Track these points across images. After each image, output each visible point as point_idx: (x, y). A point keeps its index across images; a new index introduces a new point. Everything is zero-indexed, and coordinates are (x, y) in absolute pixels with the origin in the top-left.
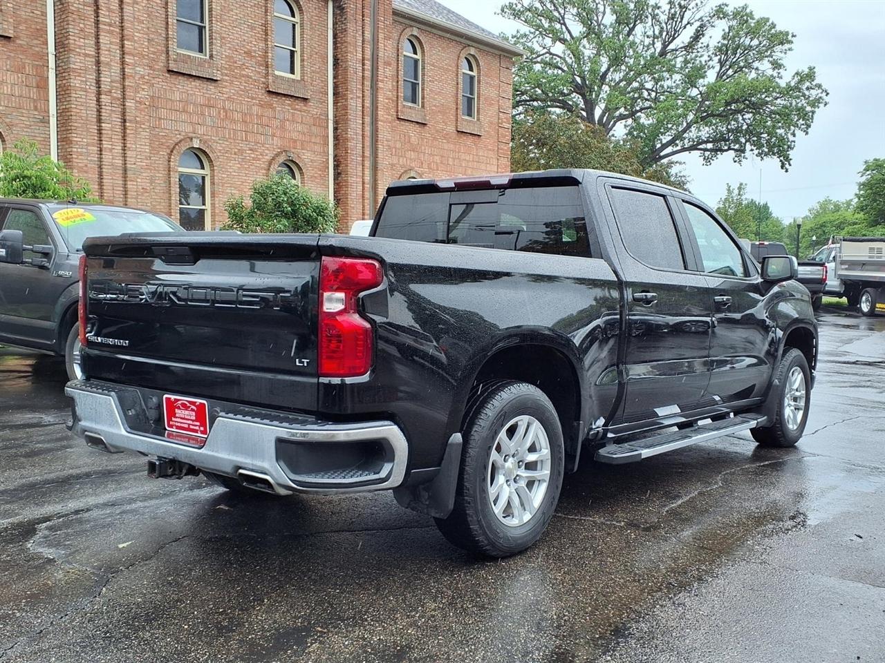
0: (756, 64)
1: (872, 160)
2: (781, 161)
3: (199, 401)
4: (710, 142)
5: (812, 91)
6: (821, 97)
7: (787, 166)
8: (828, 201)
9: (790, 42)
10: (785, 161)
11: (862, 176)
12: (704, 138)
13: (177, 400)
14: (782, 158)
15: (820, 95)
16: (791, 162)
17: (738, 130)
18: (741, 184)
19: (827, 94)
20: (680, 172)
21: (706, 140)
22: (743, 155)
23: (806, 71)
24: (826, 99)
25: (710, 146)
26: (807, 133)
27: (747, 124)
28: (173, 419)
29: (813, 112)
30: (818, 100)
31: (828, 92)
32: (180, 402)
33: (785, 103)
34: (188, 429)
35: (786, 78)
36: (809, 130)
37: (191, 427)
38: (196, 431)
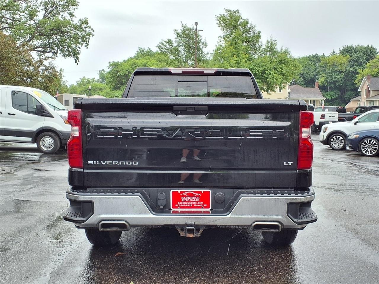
0: (61, 13)
1: (112, 62)
2: (75, 59)
4: (41, 48)
5: (87, 29)
6: (91, 32)
7: (77, 62)
8: (84, 78)
9: (76, 5)
10: (77, 60)
11: (109, 69)
12: (37, 45)
14: (75, 58)
15: (90, 31)
16: (79, 60)
17: (54, 43)
18: (61, 69)
19: (94, 31)
20: (51, 62)
21: (38, 46)
22: (56, 55)
23: (84, 20)
24: (93, 33)
25: (40, 49)
26: (87, 48)
27: (58, 41)
29: (89, 39)
30: (90, 33)
31: (94, 30)
33: (75, 33)
34: (194, 207)
35: (75, 21)
36: (88, 46)
37: (196, 205)
38: (200, 207)
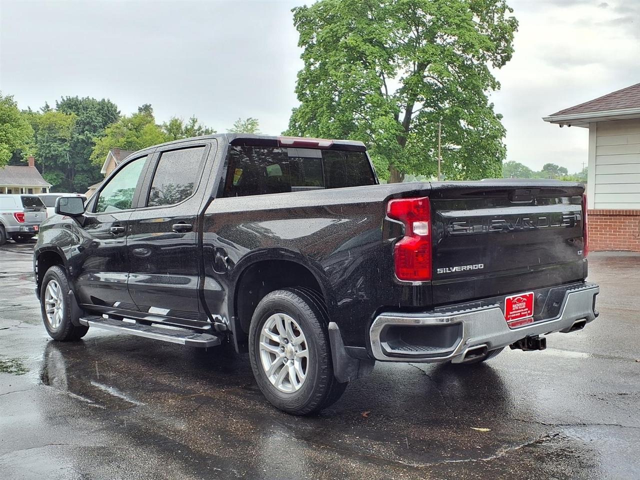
3: (527, 294)
13: (514, 298)
28: (511, 313)
32: (516, 299)
34: (521, 316)
37: (522, 313)
38: (525, 315)
